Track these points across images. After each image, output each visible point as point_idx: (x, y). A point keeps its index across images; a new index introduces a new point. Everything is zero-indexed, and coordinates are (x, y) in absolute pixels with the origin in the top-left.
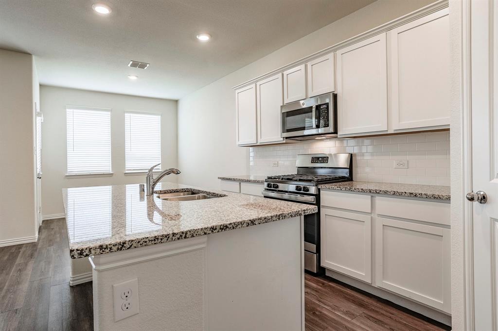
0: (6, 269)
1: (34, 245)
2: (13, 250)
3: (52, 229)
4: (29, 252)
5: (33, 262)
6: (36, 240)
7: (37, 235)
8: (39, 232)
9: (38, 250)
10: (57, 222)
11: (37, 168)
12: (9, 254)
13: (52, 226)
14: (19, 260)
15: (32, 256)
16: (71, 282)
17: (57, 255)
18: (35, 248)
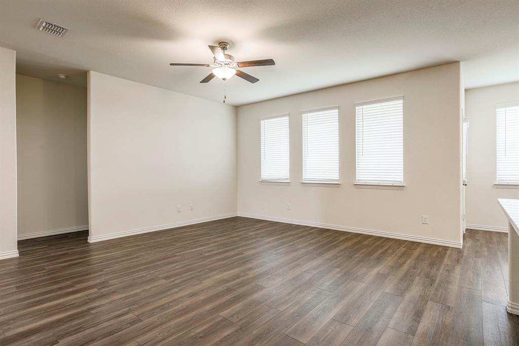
0: (436, 265)
1: (459, 251)
2: (441, 250)
3: (478, 240)
4: (455, 256)
5: (460, 267)
6: (461, 247)
7: (462, 241)
8: (464, 239)
9: (464, 258)
10: (482, 234)
11: (463, 175)
12: (437, 252)
13: (478, 237)
14: (446, 261)
15: (458, 261)
16: (510, 309)
17: (487, 269)
18: (460, 255)
